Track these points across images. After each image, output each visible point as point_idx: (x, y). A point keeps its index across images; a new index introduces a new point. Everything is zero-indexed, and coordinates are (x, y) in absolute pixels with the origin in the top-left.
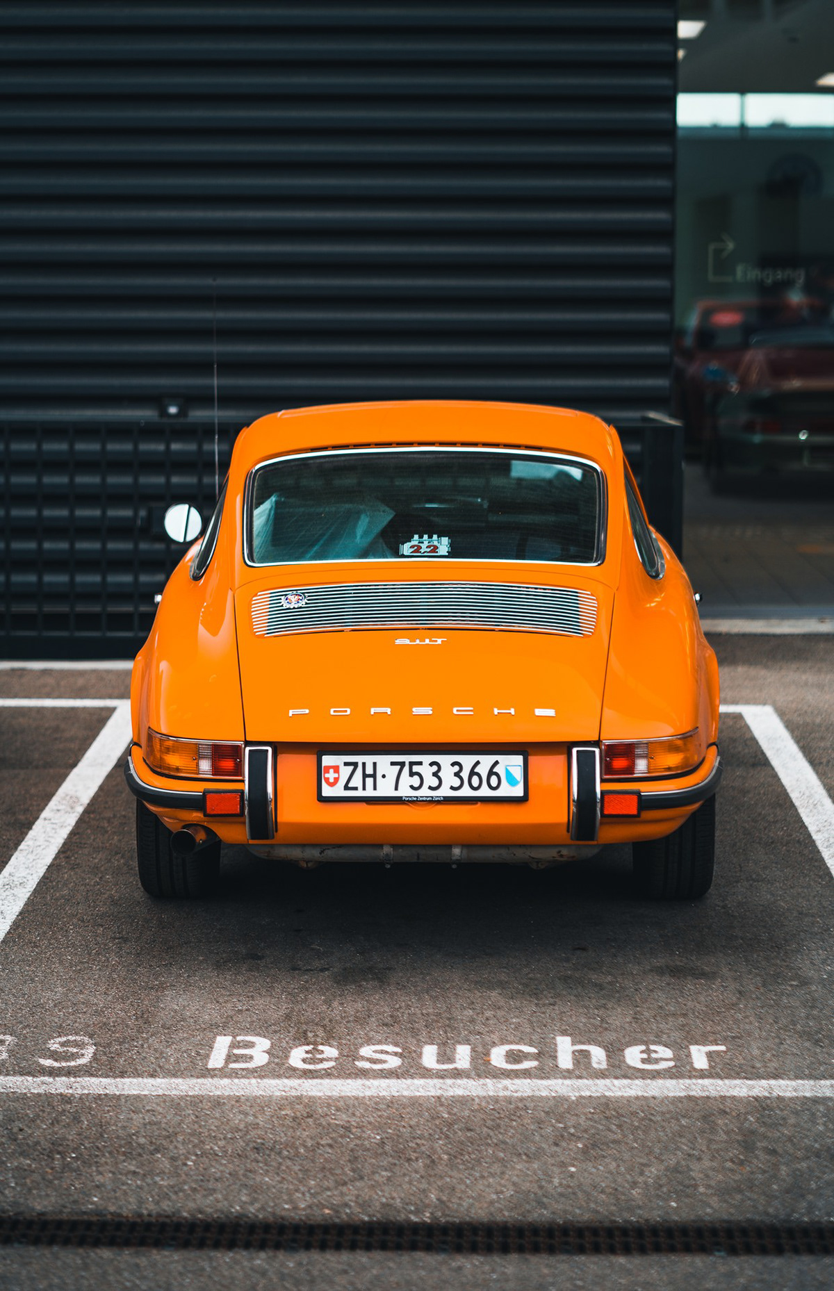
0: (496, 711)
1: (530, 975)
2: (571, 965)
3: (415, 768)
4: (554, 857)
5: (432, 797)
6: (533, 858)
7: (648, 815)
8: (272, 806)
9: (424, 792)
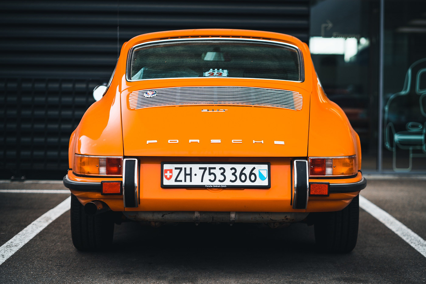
0: (254, 142)
1: (271, 281)
2: (291, 277)
3: (212, 171)
4: (283, 220)
5: (221, 186)
6: (272, 220)
7: (333, 196)
8: (137, 190)
9: (217, 183)
